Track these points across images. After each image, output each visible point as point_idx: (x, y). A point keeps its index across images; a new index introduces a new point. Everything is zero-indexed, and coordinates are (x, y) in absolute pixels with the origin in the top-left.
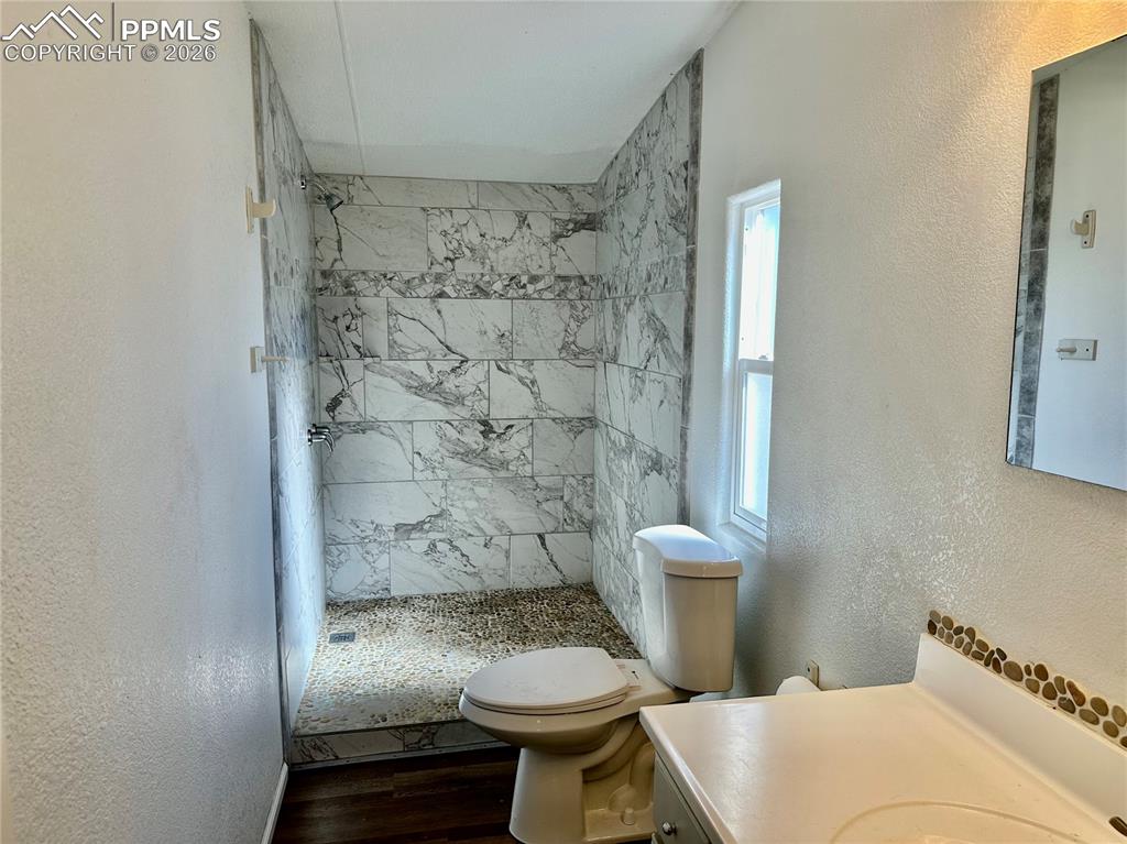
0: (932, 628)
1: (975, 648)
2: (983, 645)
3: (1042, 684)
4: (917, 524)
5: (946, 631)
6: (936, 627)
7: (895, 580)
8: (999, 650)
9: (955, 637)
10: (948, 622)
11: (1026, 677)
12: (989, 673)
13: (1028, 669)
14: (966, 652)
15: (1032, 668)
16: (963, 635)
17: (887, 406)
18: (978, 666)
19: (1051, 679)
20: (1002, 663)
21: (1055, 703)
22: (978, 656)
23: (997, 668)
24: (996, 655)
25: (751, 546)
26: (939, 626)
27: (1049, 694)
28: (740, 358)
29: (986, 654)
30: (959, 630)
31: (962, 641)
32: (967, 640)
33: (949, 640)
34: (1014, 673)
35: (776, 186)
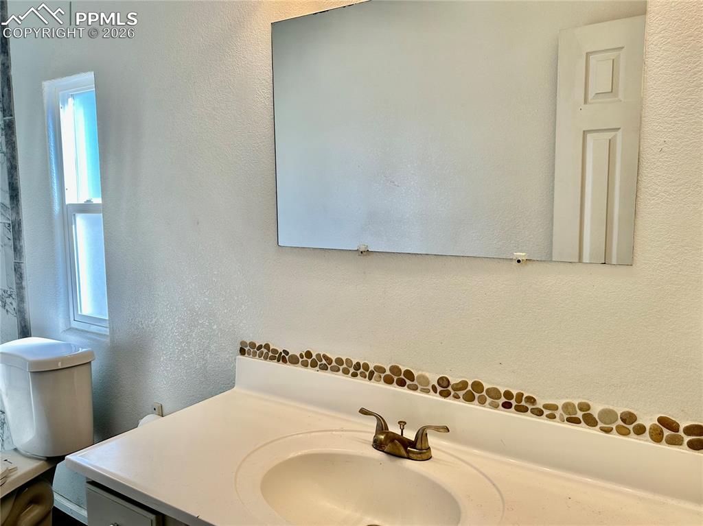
0: (242, 352)
1: (270, 354)
2: (275, 351)
3: (310, 361)
4: (226, 292)
5: (252, 350)
6: (245, 350)
7: (214, 330)
8: (284, 351)
9: (258, 352)
10: (252, 345)
11: (301, 360)
12: (281, 365)
13: (302, 356)
14: (266, 358)
15: (304, 354)
16: (263, 349)
17: (198, 223)
18: (274, 364)
19: (314, 357)
20: (287, 357)
21: (317, 368)
22: (272, 358)
23: (284, 361)
24: (283, 354)
25: (94, 340)
26: (246, 349)
27: (314, 365)
28: (67, 202)
29: (277, 356)
30: (260, 347)
31: (262, 353)
32: (265, 351)
33: (254, 354)
34: (294, 360)
35: (89, 76)
